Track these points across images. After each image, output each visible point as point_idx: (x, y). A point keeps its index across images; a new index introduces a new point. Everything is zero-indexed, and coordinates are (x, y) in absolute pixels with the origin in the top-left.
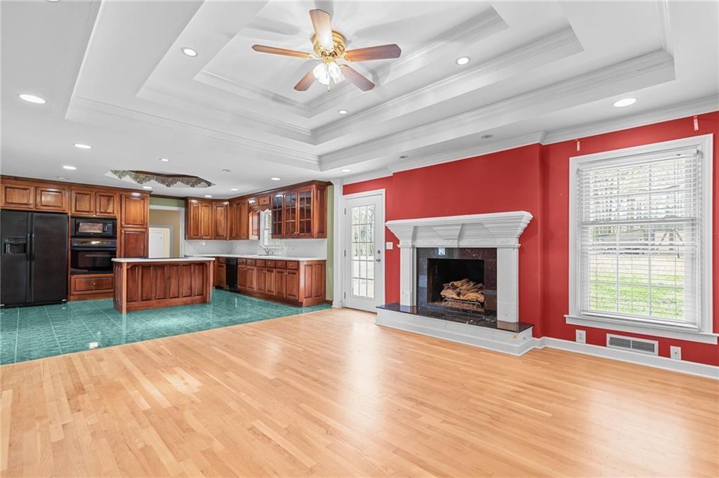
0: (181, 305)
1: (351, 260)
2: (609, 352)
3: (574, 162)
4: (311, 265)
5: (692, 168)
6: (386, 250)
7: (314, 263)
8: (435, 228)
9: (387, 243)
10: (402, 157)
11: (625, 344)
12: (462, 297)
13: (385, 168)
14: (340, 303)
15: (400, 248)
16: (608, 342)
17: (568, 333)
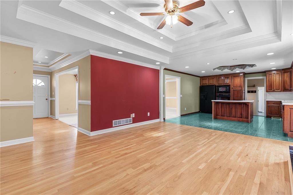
0: (237, 121)
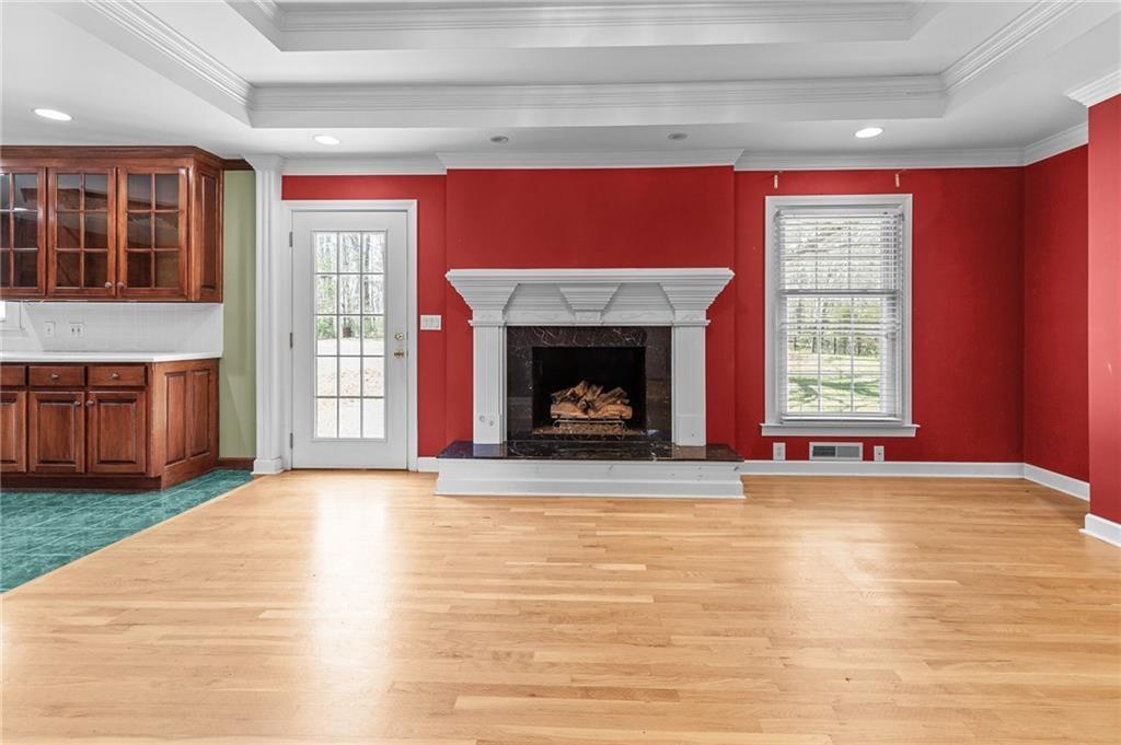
1: (312, 355)
2: (814, 467)
3: (772, 203)
4: (180, 371)
5: (892, 231)
6: (420, 332)
7: (191, 367)
8: (562, 290)
9: (422, 316)
10: (496, 139)
11: (830, 452)
12: (592, 414)
13: (429, 155)
14: (279, 462)
15: (472, 328)
16: (811, 454)
17: (763, 450)
